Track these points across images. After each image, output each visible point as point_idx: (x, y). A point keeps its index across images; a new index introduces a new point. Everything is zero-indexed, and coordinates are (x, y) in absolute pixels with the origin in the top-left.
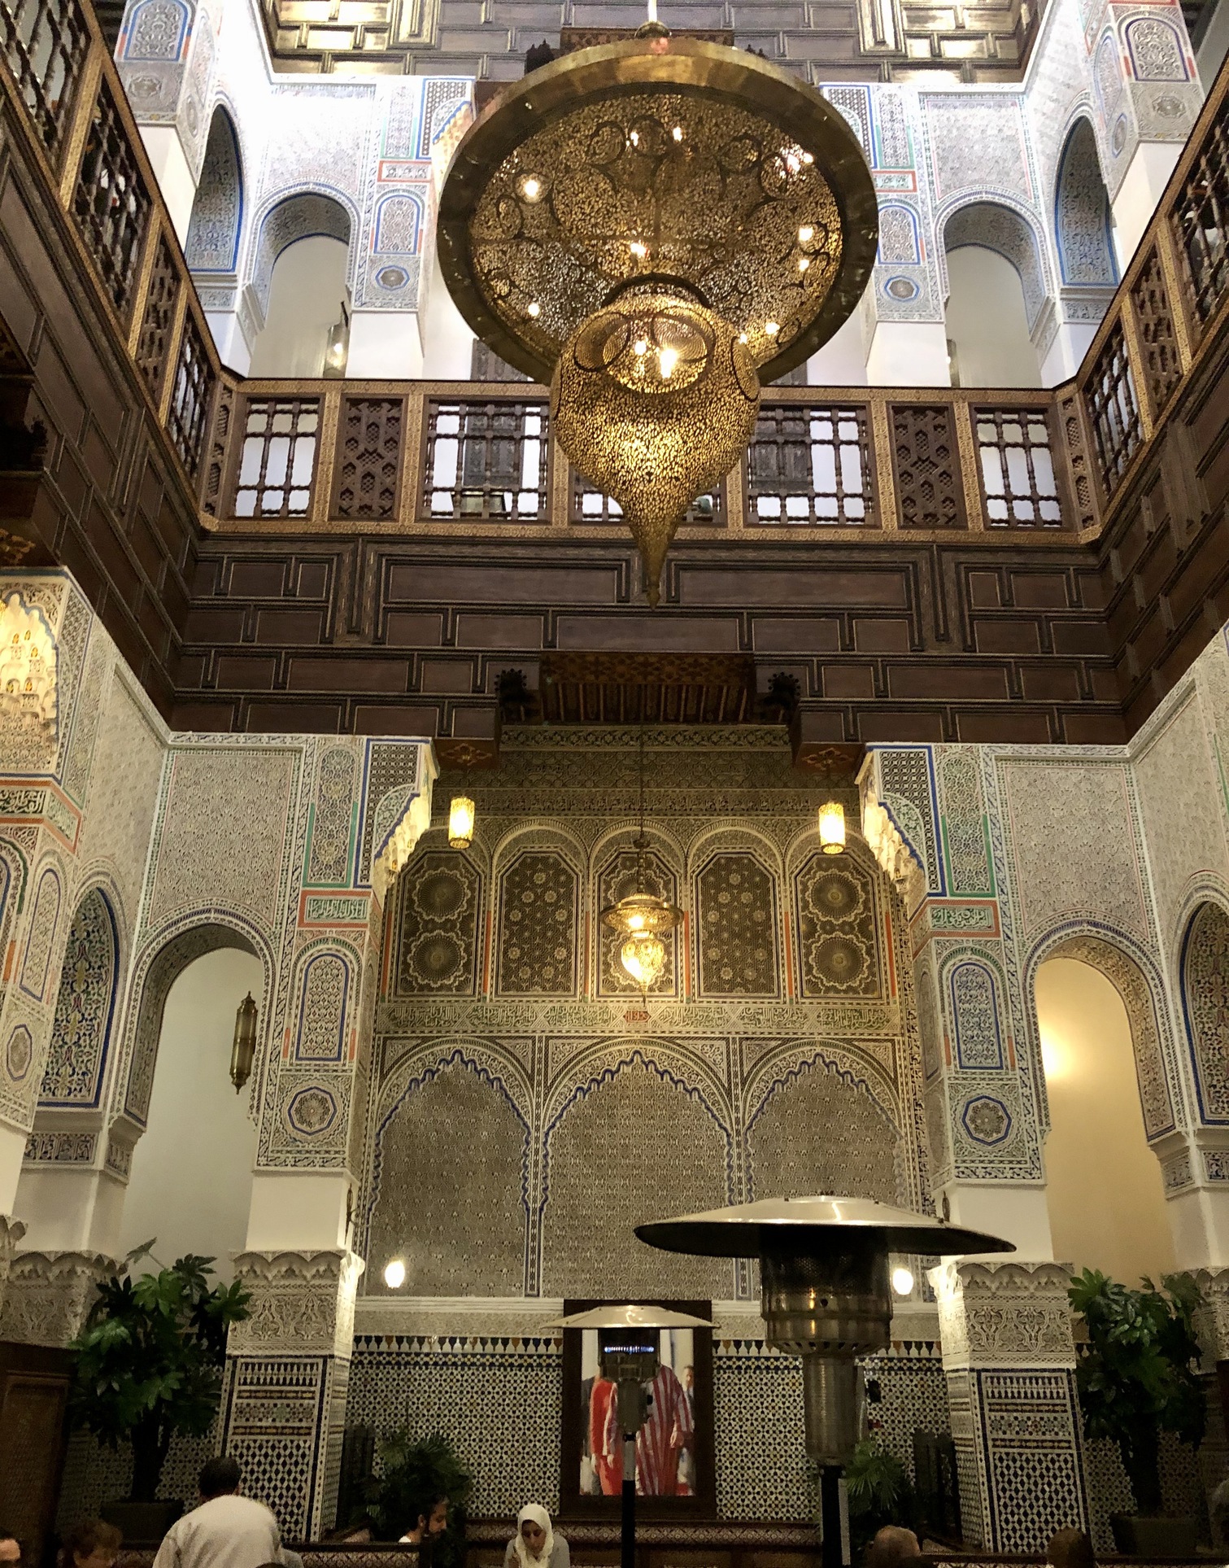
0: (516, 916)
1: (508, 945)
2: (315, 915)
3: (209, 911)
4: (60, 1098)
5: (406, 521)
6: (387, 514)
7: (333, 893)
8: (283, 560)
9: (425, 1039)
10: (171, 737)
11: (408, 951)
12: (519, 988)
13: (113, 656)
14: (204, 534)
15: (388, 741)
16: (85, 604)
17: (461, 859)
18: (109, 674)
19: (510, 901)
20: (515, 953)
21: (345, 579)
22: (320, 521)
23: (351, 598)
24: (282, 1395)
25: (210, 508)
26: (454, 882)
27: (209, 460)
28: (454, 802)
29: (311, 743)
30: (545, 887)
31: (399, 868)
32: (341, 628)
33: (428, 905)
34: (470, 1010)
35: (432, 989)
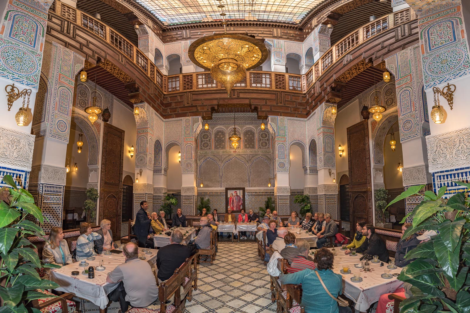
0: (217, 139)
2: (186, 140)
5: (194, 89)
6: (191, 89)
7: (189, 137)
8: (176, 96)
9: (205, 156)
10: (164, 120)
11: (201, 144)
12: (218, 149)
13: (154, 111)
14: (165, 95)
15: (194, 117)
16: (149, 106)
17: (208, 132)
18: (154, 113)
19: (216, 137)
21: (186, 97)
22: (181, 90)
23: (187, 99)
25: (165, 91)
26: (207, 135)
27: (164, 86)
28: (205, 124)
29: (184, 119)
30: (221, 135)
31: (198, 134)
32: (186, 103)
33: (204, 138)
34: (211, 152)
35: (205, 149)
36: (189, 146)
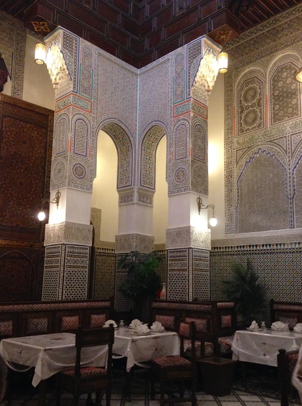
1: (275, 105)
2: (177, 113)
9: (249, 147)
10: (138, 71)
11: (241, 119)
12: (279, 120)
15: (193, 42)
17: (256, 79)
18: (95, 55)
19: (274, 88)
20: (277, 107)
24: (179, 260)
26: (254, 89)
30: (287, 78)
33: (246, 100)
34: (263, 133)
35: (249, 130)
36: (181, 126)
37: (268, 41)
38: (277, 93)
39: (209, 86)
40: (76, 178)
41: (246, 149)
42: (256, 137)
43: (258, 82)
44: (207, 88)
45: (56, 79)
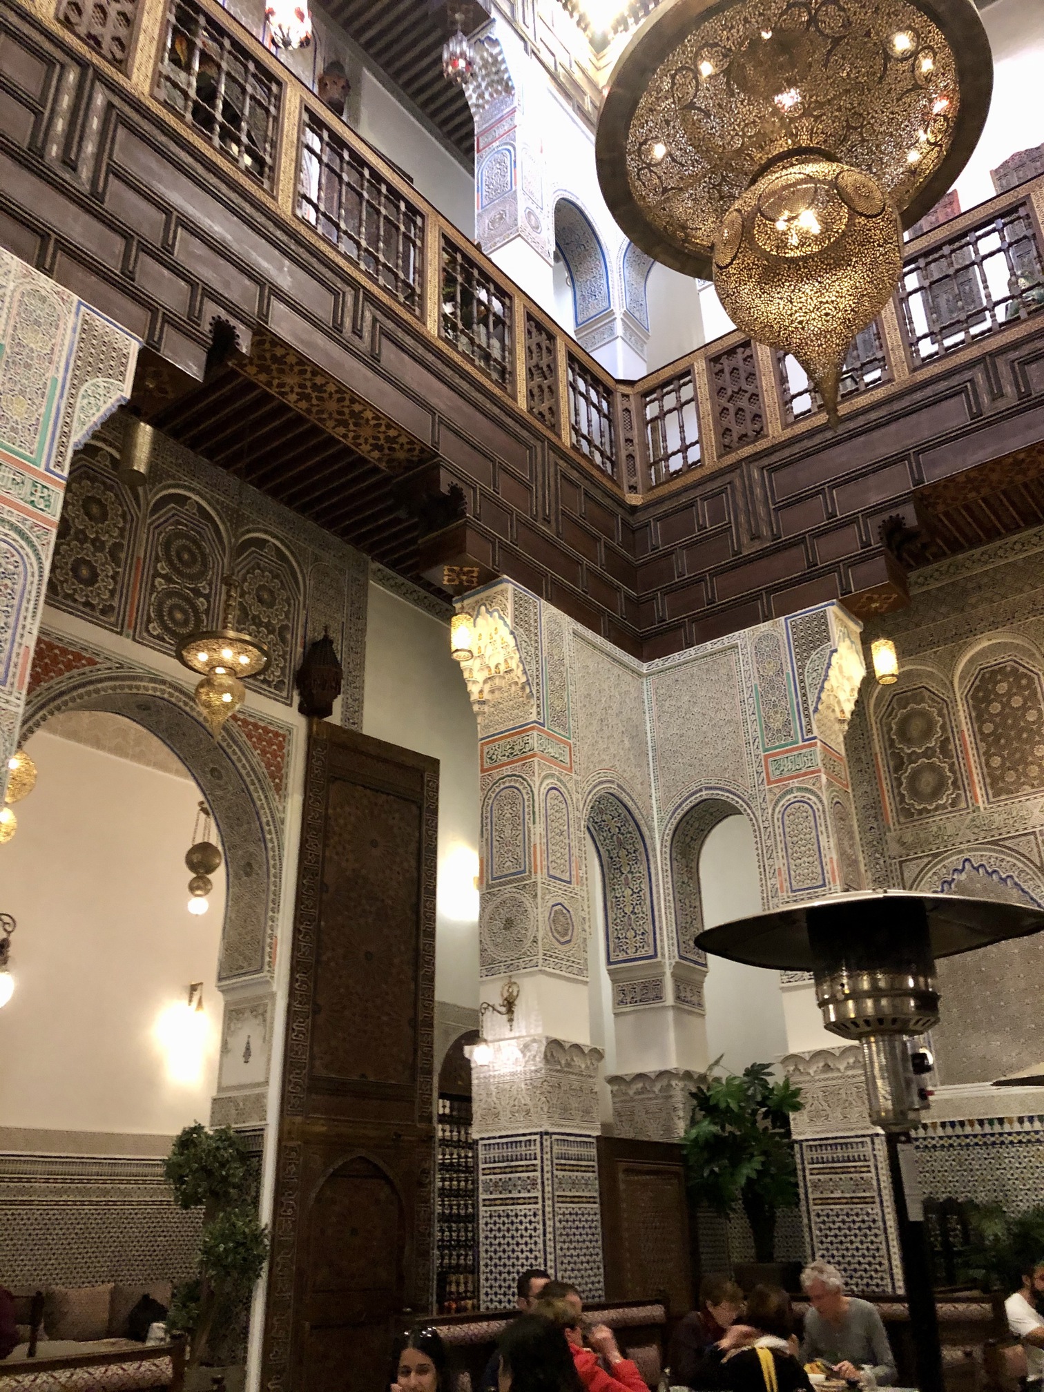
1: (988, 755)
2: (778, 772)
3: (701, 790)
4: (631, 954)
5: (775, 431)
6: (759, 434)
7: (787, 751)
8: (692, 504)
9: (935, 856)
10: (644, 668)
11: (900, 784)
12: (1009, 792)
13: (568, 623)
14: (633, 510)
15: (801, 615)
16: (530, 595)
17: (927, 694)
18: (568, 637)
19: (979, 717)
20: (996, 761)
21: (741, 502)
23: (747, 512)
24: (845, 1171)
25: (633, 488)
26: (923, 714)
27: (623, 454)
28: (873, 646)
29: (744, 638)
30: (1009, 694)
31: (848, 716)
32: (745, 539)
33: (908, 741)
34: (967, 822)
35: (929, 811)
36: (797, 805)
37: (943, 610)
38: (988, 728)
39: (842, 711)
40: (557, 944)
41: (926, 860)
42: (950, 830)
43: (933, 700)
44: (839, 715)
45: (481, 692)
